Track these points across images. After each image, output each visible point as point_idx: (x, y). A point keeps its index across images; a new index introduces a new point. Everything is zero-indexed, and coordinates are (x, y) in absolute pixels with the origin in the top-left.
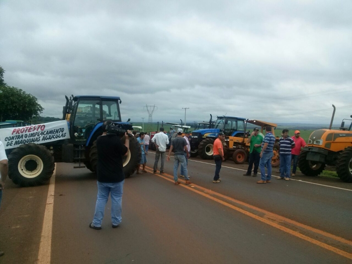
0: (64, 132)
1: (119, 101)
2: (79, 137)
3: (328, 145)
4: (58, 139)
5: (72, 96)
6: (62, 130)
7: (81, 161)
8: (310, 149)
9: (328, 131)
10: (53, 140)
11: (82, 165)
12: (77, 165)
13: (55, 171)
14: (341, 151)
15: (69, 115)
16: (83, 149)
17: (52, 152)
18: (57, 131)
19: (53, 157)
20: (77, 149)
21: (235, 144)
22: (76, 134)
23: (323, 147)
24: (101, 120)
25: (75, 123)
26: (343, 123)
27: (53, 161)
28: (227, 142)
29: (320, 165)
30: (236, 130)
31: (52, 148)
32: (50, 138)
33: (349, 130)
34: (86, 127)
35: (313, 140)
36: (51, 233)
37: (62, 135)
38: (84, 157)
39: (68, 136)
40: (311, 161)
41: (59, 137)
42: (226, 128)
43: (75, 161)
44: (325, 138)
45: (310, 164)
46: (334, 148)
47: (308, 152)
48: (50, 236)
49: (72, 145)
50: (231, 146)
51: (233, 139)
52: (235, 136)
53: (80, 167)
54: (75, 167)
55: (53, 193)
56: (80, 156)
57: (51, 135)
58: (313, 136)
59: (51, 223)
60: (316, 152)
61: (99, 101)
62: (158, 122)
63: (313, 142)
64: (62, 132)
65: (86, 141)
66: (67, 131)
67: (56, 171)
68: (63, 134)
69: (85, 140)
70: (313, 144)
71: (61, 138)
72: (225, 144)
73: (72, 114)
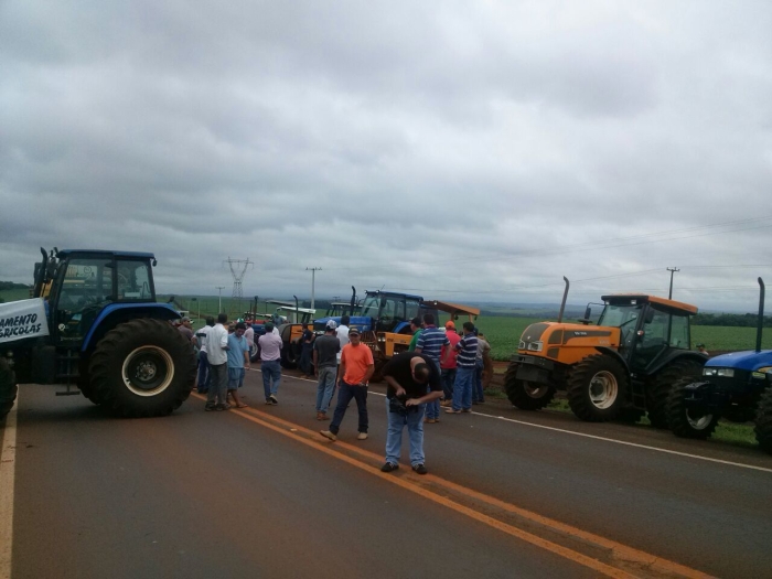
0: (36, 323)
1: (152, 261)
2: (68, 333)
3: (553, 351)
4: (24, 336)
5: (56, 249)
6: (33, 318)
7: (72, 381)
8: (521, 359)
9: (554, 325)
10: (13, 338)
11: (74, 389)
12: (63, 389)
13: (16, 401)
14: (576, 364)
15: (49, 287)
16: (76, 356)
17: (11, 362)
18: (22, 321)
19: (14, 373)
20: (62, 357)
21: (398, 347)
22: (62, 327)
23: (543, 354)
24: (113, 299)
25: (60, 303)
26: (589, 310)
27: (13, 381)
28: (382, 345)
29: (546, 389)
30: (403, 320)
31: (11, 354)
32: (6, 335)
33: (598, 324)
34: (84, 310)
35: (527, 343)
36: (11, 507)
37: (33, 329)
38: (76, 374)
39: (44, 331)
40: (529, 382)
41: (27, 332)
42: (384, 315)
43: (57, 381)
44: (547, 338)
45: (526, 386)
46: (564, 357)
47: (519, 364)
48: (11, 512)
49: (53, 348)
50: (390, 352)
51: (393, 338)
52: (400, 332)
53: (68, 394)
54: (58, 394)
55: (13, 444)
56: (69, 369)
57: (10, 328)
58: (526, 335)
59: (12, 491)
60: (531, 365)
61: (109, 261)
62: (256, 298)
63: (527, 346)
64: (33, 321)
65: (83, 341)
66: (42, 319)
67: (19, 403)
68: (34, 326)
69: (79, 338)
70: (526, 349)
71: (32, 335)
72: (377, 348)
73: (54, 285)
